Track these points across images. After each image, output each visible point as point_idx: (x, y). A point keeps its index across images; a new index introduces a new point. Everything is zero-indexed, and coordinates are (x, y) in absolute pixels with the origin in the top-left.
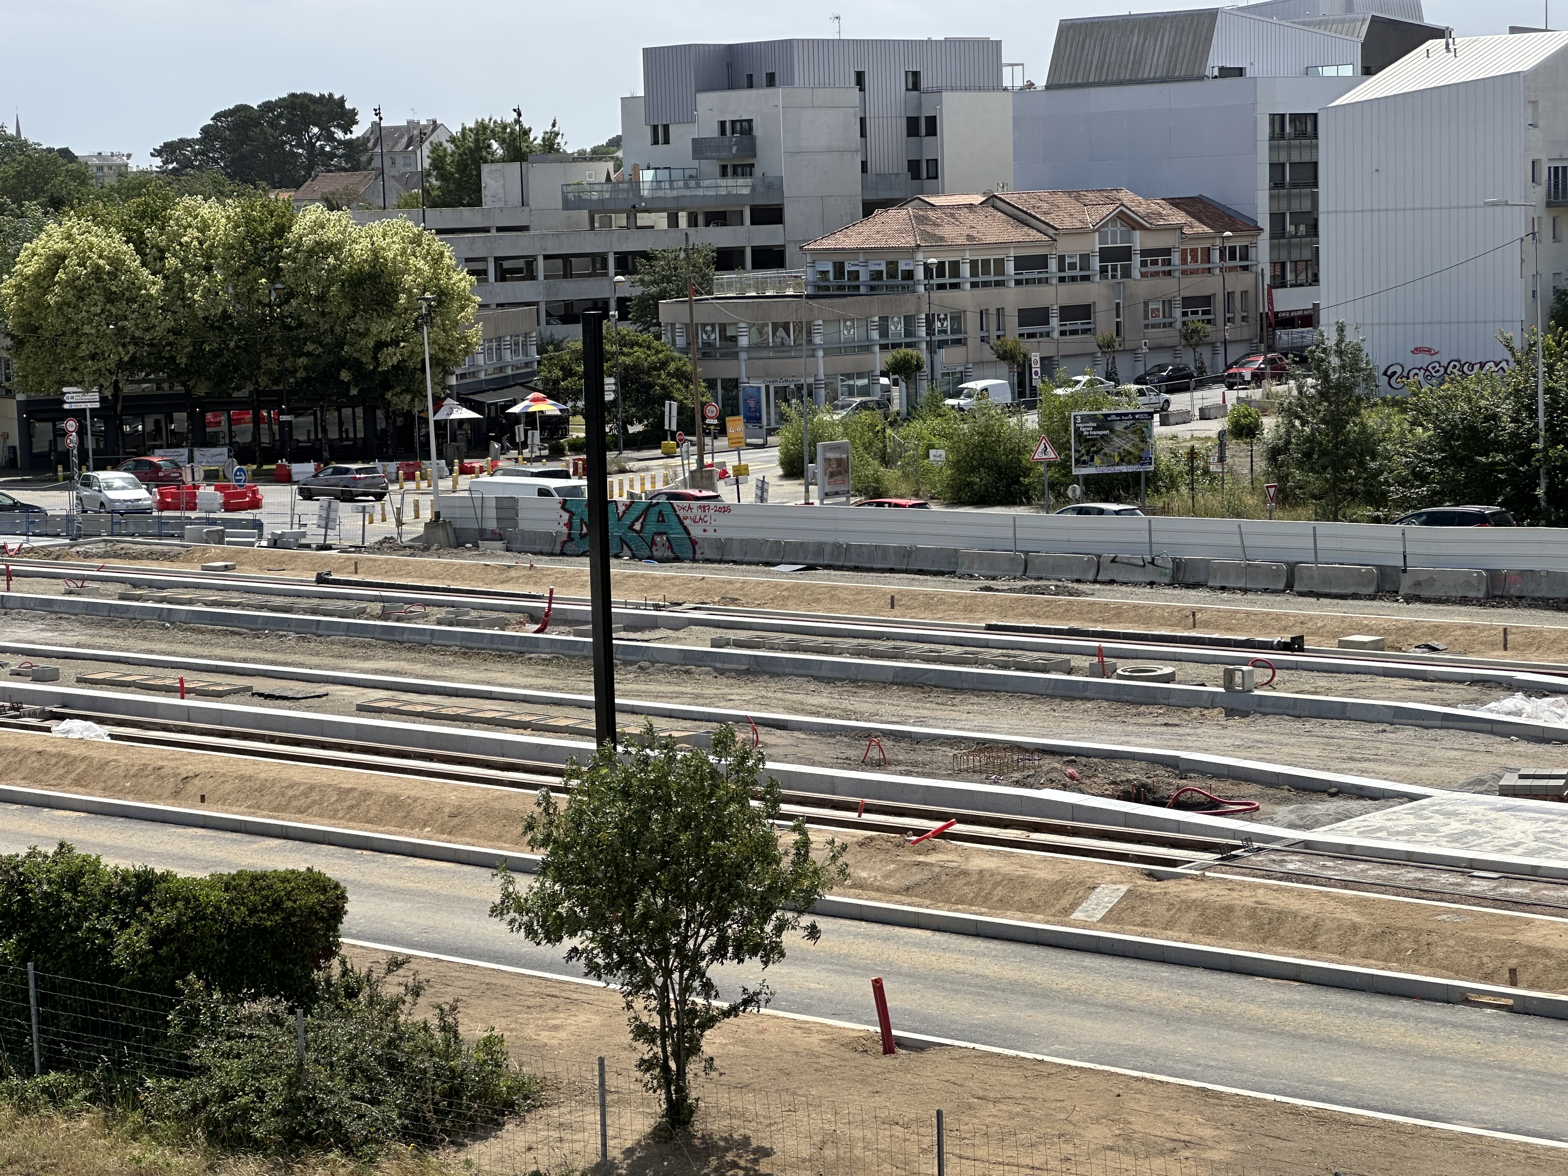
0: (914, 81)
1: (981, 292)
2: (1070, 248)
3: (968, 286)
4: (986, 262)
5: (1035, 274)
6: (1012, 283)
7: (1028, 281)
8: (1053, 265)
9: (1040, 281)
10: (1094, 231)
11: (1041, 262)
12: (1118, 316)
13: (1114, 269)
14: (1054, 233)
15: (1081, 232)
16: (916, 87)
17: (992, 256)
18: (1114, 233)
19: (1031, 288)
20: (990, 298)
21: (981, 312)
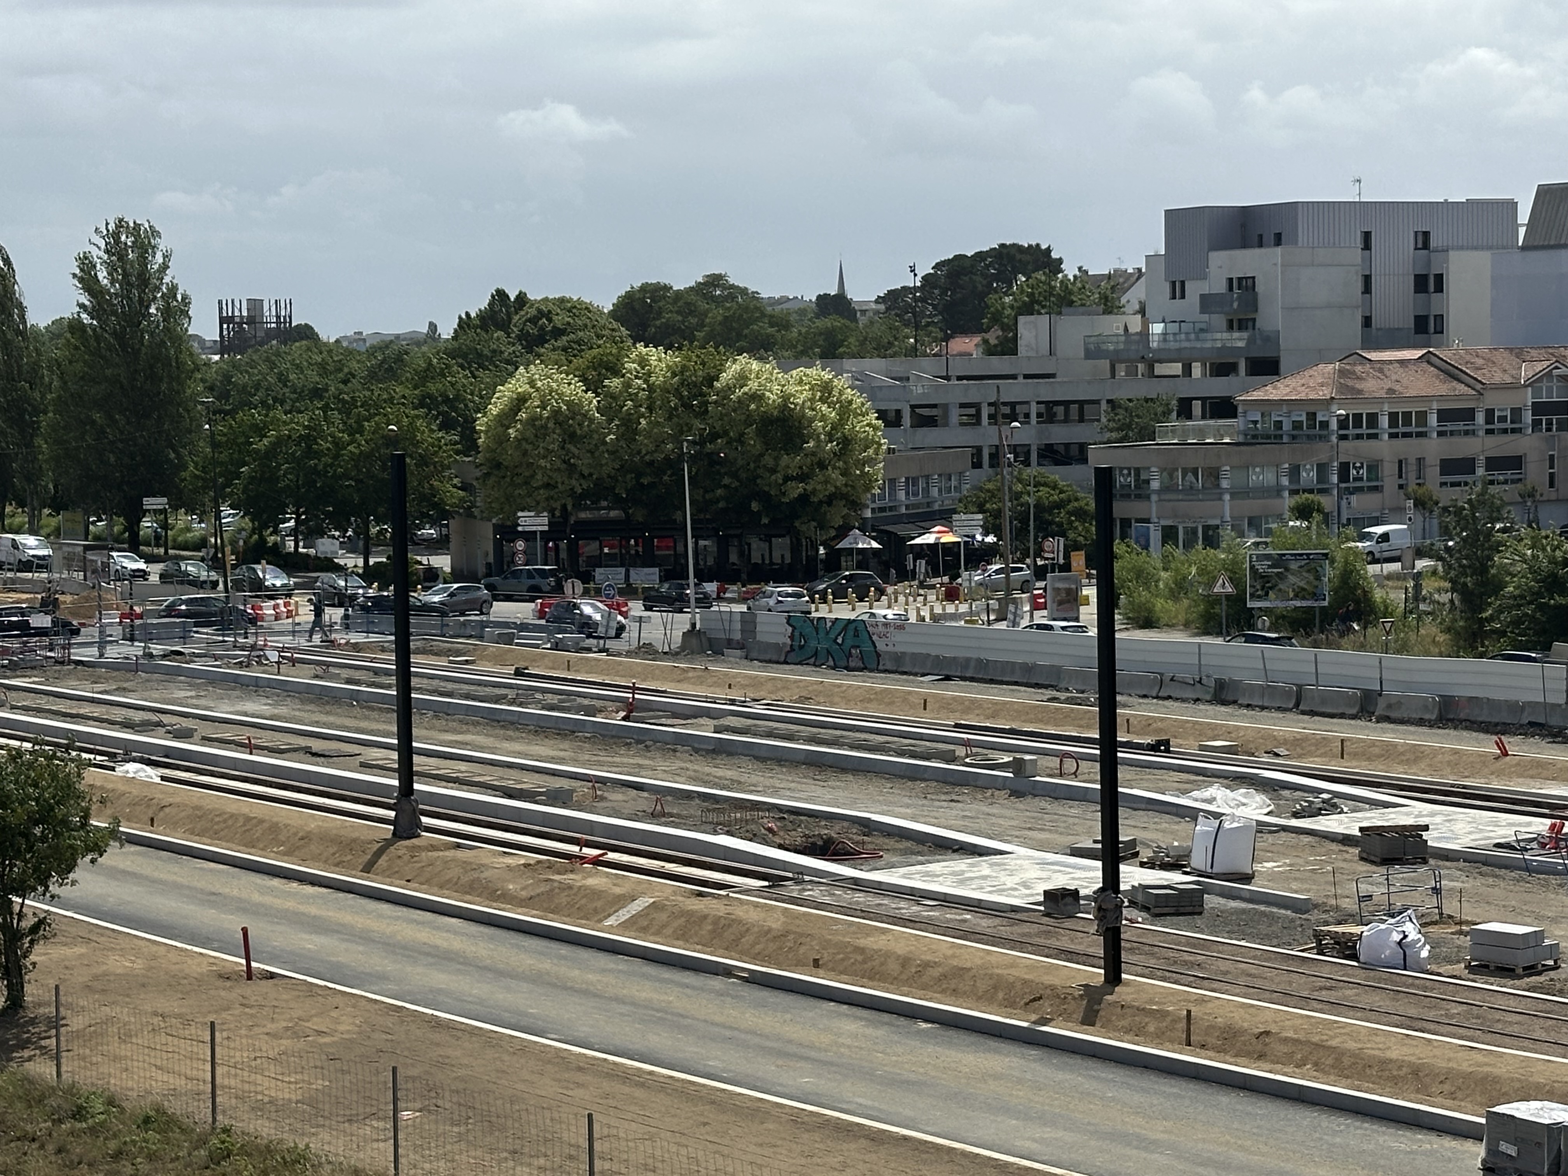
0: (1424, 240)
1: (1400, 442)
2: (1502, 403)
3: (1386, 436)
4: (1407, 415)
5: (1461, 426)
6: (1435, 435)
7: (1452, 433)
8: (1480, 418)
9: (1467, 433)
10: (1525, 386)
11: (1468, 415)
12: (1552, 467)
13: (1549, 423)
14: (1481, 389)
15: (1514, 387)
16: (1426, 246)
17: (1413, 409)
18: (1550, 390)
19: (1455, 439)
20: (1410, 448)
21: (1400, 462)
